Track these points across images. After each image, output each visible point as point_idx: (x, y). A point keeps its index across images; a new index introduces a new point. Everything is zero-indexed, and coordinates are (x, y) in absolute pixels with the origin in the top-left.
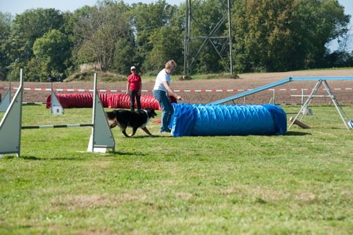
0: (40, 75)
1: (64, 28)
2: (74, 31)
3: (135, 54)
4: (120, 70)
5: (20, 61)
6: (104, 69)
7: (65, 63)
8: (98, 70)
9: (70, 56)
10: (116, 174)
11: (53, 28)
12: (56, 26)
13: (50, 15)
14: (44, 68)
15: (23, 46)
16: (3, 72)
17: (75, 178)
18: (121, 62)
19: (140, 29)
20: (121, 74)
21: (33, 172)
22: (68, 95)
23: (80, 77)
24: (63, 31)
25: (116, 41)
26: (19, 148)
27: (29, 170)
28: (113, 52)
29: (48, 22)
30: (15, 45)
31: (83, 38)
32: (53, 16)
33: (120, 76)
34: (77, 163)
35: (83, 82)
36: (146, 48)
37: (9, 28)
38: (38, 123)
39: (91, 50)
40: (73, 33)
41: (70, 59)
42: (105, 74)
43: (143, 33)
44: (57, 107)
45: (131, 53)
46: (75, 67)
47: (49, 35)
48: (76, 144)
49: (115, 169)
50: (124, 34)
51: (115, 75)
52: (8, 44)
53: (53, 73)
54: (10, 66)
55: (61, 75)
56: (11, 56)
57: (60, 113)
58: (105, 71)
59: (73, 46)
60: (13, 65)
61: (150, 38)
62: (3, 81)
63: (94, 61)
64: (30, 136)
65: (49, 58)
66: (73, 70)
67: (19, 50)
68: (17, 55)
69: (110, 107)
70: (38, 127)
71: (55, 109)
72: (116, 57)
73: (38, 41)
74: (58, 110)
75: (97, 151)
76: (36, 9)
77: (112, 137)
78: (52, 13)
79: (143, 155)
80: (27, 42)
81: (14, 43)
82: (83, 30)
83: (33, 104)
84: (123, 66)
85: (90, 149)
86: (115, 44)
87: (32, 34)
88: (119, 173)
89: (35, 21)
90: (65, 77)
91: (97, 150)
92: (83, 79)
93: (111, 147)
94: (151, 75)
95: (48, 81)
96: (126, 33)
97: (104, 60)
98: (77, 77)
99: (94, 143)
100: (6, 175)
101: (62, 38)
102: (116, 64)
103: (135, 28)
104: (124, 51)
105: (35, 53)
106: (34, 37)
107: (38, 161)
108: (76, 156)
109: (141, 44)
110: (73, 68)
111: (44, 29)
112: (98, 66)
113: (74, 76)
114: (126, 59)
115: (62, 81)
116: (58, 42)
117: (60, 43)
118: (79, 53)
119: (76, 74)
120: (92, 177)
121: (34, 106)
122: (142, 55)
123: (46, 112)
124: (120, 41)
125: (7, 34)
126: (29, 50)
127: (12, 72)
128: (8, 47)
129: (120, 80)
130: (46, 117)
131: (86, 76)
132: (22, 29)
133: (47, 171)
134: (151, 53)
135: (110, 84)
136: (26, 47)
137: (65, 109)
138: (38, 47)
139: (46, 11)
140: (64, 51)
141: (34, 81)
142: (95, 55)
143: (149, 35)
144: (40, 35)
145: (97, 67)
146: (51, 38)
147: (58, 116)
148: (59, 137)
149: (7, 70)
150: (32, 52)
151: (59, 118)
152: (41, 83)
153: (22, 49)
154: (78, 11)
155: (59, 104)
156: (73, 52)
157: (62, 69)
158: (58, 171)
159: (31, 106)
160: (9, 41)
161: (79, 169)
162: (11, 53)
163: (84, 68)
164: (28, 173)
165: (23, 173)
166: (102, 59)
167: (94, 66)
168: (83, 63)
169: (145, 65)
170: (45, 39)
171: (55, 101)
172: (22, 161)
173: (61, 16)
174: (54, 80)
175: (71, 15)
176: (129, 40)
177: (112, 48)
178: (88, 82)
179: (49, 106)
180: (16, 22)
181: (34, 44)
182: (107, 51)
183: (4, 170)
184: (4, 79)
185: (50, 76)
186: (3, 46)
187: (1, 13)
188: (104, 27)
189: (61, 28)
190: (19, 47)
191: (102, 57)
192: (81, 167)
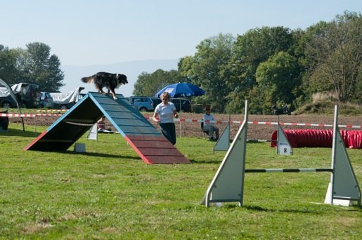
0: (263, 107)
1: (293, 50)
2: (306, 53)
5: (240, 90)
6: (343, 100)
7: (294, 92)
8: (335, 100)
9: (300, 82)
12: (284, 47)
13: (277, 35)
14: (268, 98)
15: (244, 72)
16: (220, 102)
17: (312, 238)
21: (259, 227)
22: (298, 131)
23: (312, 109)
24: (292, 53)
26: (241, 195)
27: (254, 223)
28: (355, 78)
29: (274, 43)
30: (235, 71)
31: (317, 61)
32: (280, 36)
34: (312, 218)
35: (315, 115)
37: (229, 51)
38: (262, 165)
39: (326, 76)
40: (304, 55)
41: (300, 87)
42: (344, 105)
44: (284, 147)
46: (305, 97)
47: (275, 58)
48: (310, 193)
52: (228, 70)
53: (279, 104)
54: (229, 96)
55: (288, 106)
56: (230, 84)
57: (288, 153)
58: (344, 102)
59: (303, 71)
60: (232, 94)
62: (220, 113)
63: (329, 89)
64: (253, 181)
65: (274, 87)
66: (303, 100)
67: (240, 77)
68: (237, 82)
69: (351, 147)
70: (264, 171)
71: (282, 148)
73: (262, 64)
74: (285, 150)
75: (338, 204)
76: (261, 28)
77: (358, 186)
78: (280, 32)
80: (249, 68)
81: (234, 69)
82: (317, 51)
83: (256, 142)
85: (328, 200)
86: (358, 67)
87: (255, 58)
89: (259, 42)
90: (293, 109)
91: (337, 202)
92: (315, 111)
93: (356, 200)
97: (343, 88)
98: (309, 109)
99: (334, 193)
100: (228, 228)
101: (290, 62)
105: (258, 80)
106: (257, 62)
107: (264, 212)
108: (311, 209)
110: (303, 98)
111: (270, 51)
112: (336, 95)
113: (304, 107)
115: (289, 114)
116: (286, 66)
117: (288, 68)
118: (311, 79)
119: (308, 105)
121: (257, 144)
123: (271, 152)
125: (227, 59)
126: (251, 76)
127: (231, 103)
128: (228, 73)
130: (271, 158)
131: (319, 107)
132: (244, 53)
133: (276, 225)
135: (350, 118)
136: (248, 73)
137: (294, 149)
138: (262, 73)
139: (273, 30)
140: (293, 77)
141: (256, 113)
142: (332, 82)
144: (264, 59)
145: (334, 96)
146: (277, 62)
147: (286, 157)
148: (287, 184)
149: (226, 101)
150: (254, 79)
151: (287, 160)
152: (264, 116)
153: (243, 75)
154: (312, 28)
155: (286, 142)
156: (304, 78)
157: (290, 98)
159: (253, 144)
160: (228, 66)
161: (316, 226)
162: (229, 81)
163: (317, 97)
164: (253, 227)
166: (340, 87)
167: (330, 95)
168: (316, 91)
170: (270, 64)
171: (282, 138)
172: (246, 212)
173: (291, 35)
174: (280, 112)
175: (303, 33)
178: (322, 115)
179: (274, 143)
180: (237, 44)
181: (257, 70)
182: (347, 76)
183: (225, 222)
184: (222, 111)
185: (275, 108)
186: (222, 73)
187: (221, 35)
188: (343, 47)
189: (289, 50)
190: (240, 74)
191: (340, 84)
192: (318, 223)
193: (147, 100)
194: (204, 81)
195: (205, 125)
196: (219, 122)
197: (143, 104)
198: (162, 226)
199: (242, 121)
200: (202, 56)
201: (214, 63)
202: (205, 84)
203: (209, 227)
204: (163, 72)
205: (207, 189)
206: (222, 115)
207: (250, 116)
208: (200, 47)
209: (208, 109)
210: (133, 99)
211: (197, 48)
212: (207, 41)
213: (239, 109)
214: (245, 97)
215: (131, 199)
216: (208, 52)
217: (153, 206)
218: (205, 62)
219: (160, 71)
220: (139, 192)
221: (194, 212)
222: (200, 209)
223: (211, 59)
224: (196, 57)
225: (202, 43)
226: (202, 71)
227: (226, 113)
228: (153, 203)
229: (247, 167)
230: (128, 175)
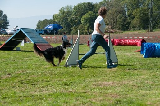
0: (84, 32)
1: (94, 11)
3: (126, 21)
4: (119, 28)
5: (76, 26)
6: (112, 28)
8: (110, 29)
10: (119, 74)
11: (90, 11)
12: (91, 10)
13: (88, 5)
14: (86, 29)
15: (77, 19)
16: (69, 31)
17: (102, 75)
18: (120, 25)
19: (128, 9)
20: (120, 30)
21: (84, 73)
24: (94, 12)
25: (117, 15)
27: (82, 72)
28: (116, 20)
29: (87, 8)
30: (74, 19)
32: (90, 6)
33: (119, 31)
34: (102, 69)
36: (131, 18)
37: (71, 12)
39: (106, 20)
43: (130, 11)
45: (124, 20)
47: (88, 14)
48: (101, 61)
49: (118, 72)
50: (121, 12)
51: (117, 31)
56: (72, 24)
60: (73, 28)
61: (133, 13)
63: (107, 25)
65: (88, 24)
67: (75, 21)
68: (75, 23)
69: (115, 45)
71: (91, 46)
72: (118, 23)
73: (83, 16)
76: (82, 3)
77: (117, 58)
78: (89, 4)
79: (131, 66)
80: (79, 18)
81: (73, 18)
83: (82, 44)
84: (121, 27)
86: (117, 16)
87: (81, 14)
88: (120, 73)
89: (82, 8)
93: (116, 63)
94: (134, 30)
95: (88, 34)
96: (122, 11)
100: (74, 74)
101: (93, 15)
102: (118, 26)
103: (126, 9)
104: (121, 20)
105: (82, 22)
106: (82, 15)
107: (86, 68)
108: (101, 66)
109: (129, 16)
111: (86, 11)
112: (110, 27)
114: (122, 23)
116: (92, 17)
120: (109, 75)
121: (83, 45)
122: (129, 21)
123: (88, 48)
124: (119, 15)
125: (70, 15)
127: (72, 31)
128: (71, 20)
129: (119, 33)
132: (77, 12)
133: (90, 72)
134: (134, 20)
135: (115, 35)
136: (79, 20)
138: (84, 20)
139: (87, 3)
141: (82, 34)
142: (108, 22)
143: (133, 12)
144: (84, 14)
145: (109, 27)
146: (89, 15)
148: (93, 58)
149: (71, 30)
150: (81, 22)
152: (85, 35)
153: (77, 20)
154: (101, 3)
158: (95, 72)
159: (81, 45)
160: (71, 17)
161: (103, 72)
162: (72, 23)
164: (82, 73)
165: (80, 73)
167: (108, 27)
169: (131, 25)
170: (86, 16)
173: (93, 5)
175: (98, 4)
176: (123, 15)
177: (116, 19)
179: (89, 45)
180: (74, 9)
181: (82, 18)
182: (114, 20)
183: (73, 72)
184: (69, 34)
185: (89, 32)
186: (69, 20)
187: (68, 6)
188: (112, 9)
189: (93, 11)
190: (75, 20)
191: (111, 23)
192: (104, 71)
193: (42, 31)
194: (62, 23)
195: (64, 39)
196: (69, 38)
197: (41, 32)
198: (51, 74)
199: (77, 37)
200: (61, 14)
201: (66, 16)
202: (63, 24)
203: (67, 73)
204: (47, 20)
205: (66, 61)
206: (70, 35)
207: (80, 35)
208: (60, 10)
209: (65, 33)
210: (37, 30)
212: (63, 8)
213: (76, 33)
214: (78, 29)
215: (39, 66)
216: (64, 12)
217: (47, 68)
218: (63, 16)
219: (46, 20)
220: (42, 63)
221: (62, 69)
222: (64, 68)
223: (65, 15)
224: (59, 14)
225: (61, 9)
226: (62, 19)
227: (71, 35)
228: (47, 67)
229: (79, 53)
230: (37, 58)
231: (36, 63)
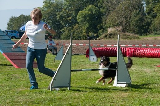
0: (82, 35)
1: (97, 4)
2: (104, 6)
3: (144, 21)
4: (134, 31)
5: (69, 26)
6: (124, 31)
7: (98, 27)
8: (120, 31)
9: (101, 22)
10: (132, 102)
11: (90, 4)
12: (92, 3)
14: (84, 31)
15: (70, 16)
16: (58, 33)
17: (106, 104)
18: (135, 26)
19: (148, 3)
20: (135, 34)
21: (79, 100)
22: (100, 48)
23: (108, 36)
24: (96, 6)
25: (131, 12)
26: (69, 84)
27: (76, 98)
28: (130, 19)
30: (66, 16)
31: (110, 10)
33: (134, 35)
34: (106, 94)
35: (109, 40)
36: (152, 16)
37: (62, 4)
38: (81, 67)
39: (115, 18)
40: (103, 7)
41: (101, 24)
42: (124, 34)
43: (150, 6)
44: (93, 57)
45: (142, 20)
46: (104, 30)
47: (88, 8)
49: (131, 98)
50: (137, 7)
51: (131, 35)
52: (61, 15)
53: (90, 34)
54: (63, 29)
55: (95, 35)
56: (63, 23)
57: (95, 61)
58: (124, 32)
59: (103, 16)
60: (64, 29)
61: (155, 9)
62: (58, 39)
63: (117, 26)
64: (76, 76)
65: (87, 24)
66: (103, 32)
67: (68, 19)
68: (67, 22)
69: (128, 56)
70: (81, 70)
71: (91, 58)
72: (132, 23)
73: (80, 12)
74: (94, 59)
75: (120, 86)
77: (130, 76)
79: (150, 89)
80: (74, 14)
81: (65, 14)
82: (110, 4)
83: (78, 55)
84: (136, 29)
85: (115, 84)
86: (131, 13)
87: (76, 8)
88: (135, 101)
90: (98, 36)
92: (110, 37)
94: (155, 34)
95: (87, 39)
96: (138, 6)
97: (124, 25)
98: (106, 36)
99: (118, 81)
100: (62, 101)
101: (96, 10)
102: (132, 27)
103: (145, 3)
104: (137, 19)
105: (78, 20)
106: (78, 11)
107: (82, 92)
109: (149, 13)
110: (103, 30)
111: (85, 4)
112: (120, 29)
113: (103, 35)
114: (139, 24)
115: (96, 39)
116: (93, 13)
117: (95, 14)
118: (107, 20)
119: (105, 34)
120: (117, 103)
121: (79, 56)
122: (149, 21)
123: (86, 60)
124: (134, 12)
125: (61, 9)
126: (75, 19)
127: (64, 34)
128: (62, 17)
129: (134, 38)
130: (86, 64)
131: (111, 35)
132: (70, 5)
133: (87, 99)
134: (155, 20)
135: (128, 41)
136: (73, 17)
137: (98, 58)
138: (81, 17)
140: (97, 19)
142: (118, 21)
143: (154, 7)
144: (82, 9)
145: (119, 29)
146: (89, 11)
147: (94, 63)
148: (94, 77)
149: (61, 32)
150: (76, 20)
151: (94, 64)
152: (82, 41)
153: (70, 18)
155: (94, 54)
156: (103, 20)
157: (96, 31)
158: (95, 99)
159: (76, 56)
160: (62, 13)
161: (108, 98)
162: (63, 21)
163: (110, 30)
164: (76, 100)
165: (73, 100)
166: (122, 24)
167: (117, 29)
168: (110, 27)
169: (151, 27)
170: (84, 12)
171: (92, 53)
172: (72, 93)
174: (91, 38)
176: (140, 11)
177: (129, 17)
178: (113, 40)
179: (88, 56)
181: (78, 15)
182: (126, 19)
183: (61, 98)
184: (59, 38)
185: (88, 36)
186: (58, 17)
188: (124, 3)
189: (95, 4)
190: (68, 17)
191: (122, 22)
192: (109, 97)
193: (15, 33)
194: (48, 21)
195: (49, 46)
196: (58, 44)
197: (14, 34)
198: (26, 102)
199: (69, 43)
200: (47, 7)
201: (54, 11)
202: (49, 23)
203: (52, 101)
204: (24, 16)
205: (51, 81)
209: (51, 37)
210: (7, 32)
211: (44, 3)
213: (68, 37)
214: (72, 30)
215: (8, 88)
216: (50, 5)
217: (20, 91)
218: (48, 10)
220: (12, 84)
221: (44, 94)
222: (47, 92)
223: (52, 9)
224: (43, 8)
226: (47, 16)
227: (61, 39)
228: (21, 90)
229: (73, 68)
230: (5, 75)
231: (3, 83)
